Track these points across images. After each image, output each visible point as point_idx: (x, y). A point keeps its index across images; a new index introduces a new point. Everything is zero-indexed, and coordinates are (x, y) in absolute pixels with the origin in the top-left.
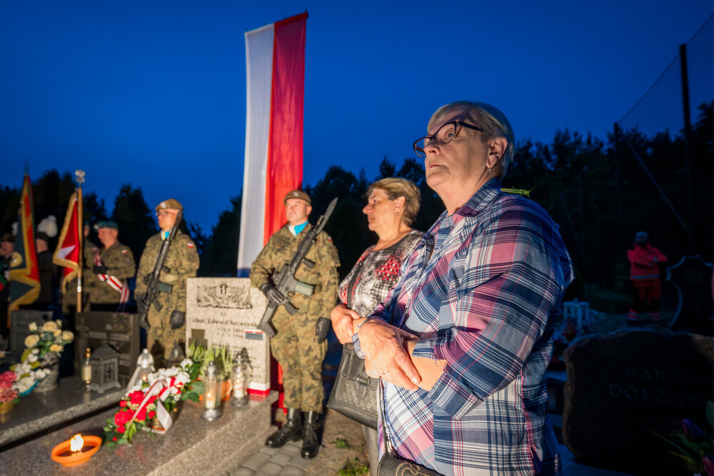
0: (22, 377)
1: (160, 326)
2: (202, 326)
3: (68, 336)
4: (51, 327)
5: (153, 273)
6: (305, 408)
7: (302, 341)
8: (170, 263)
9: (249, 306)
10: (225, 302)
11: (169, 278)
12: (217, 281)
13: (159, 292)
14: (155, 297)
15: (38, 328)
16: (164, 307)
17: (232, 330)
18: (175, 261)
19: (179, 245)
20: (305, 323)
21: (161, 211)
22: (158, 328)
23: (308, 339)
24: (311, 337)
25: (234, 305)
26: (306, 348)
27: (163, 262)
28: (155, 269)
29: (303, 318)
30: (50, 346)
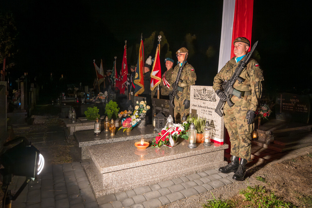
0: (133, 120)
1: (179, 107)
2: (196, 108)
3: (148, 107)
4: (142, 103)
5: (176, 82)
6: (240, 156)
7: (238, 121)
8: (183, 78)
9: (215, 100)
10: (205, 97)
11: (183, 85)
12: (202, 87)
13: (178, 91)
14: (176, 93)
15: (139, 103)
16: (180, 98)
17: (207, 111)
18: (185, 77)
19: (187, 69)
20: (239, 112)
21: (178, 54)
22: (178, 107)
23: (241, 120)
24: (243, 119)
25: (208, 99)
26: (240, 125)
27: (180, 77)
28: (176, 80)
29: (238, 108)
30: (142, 110)
